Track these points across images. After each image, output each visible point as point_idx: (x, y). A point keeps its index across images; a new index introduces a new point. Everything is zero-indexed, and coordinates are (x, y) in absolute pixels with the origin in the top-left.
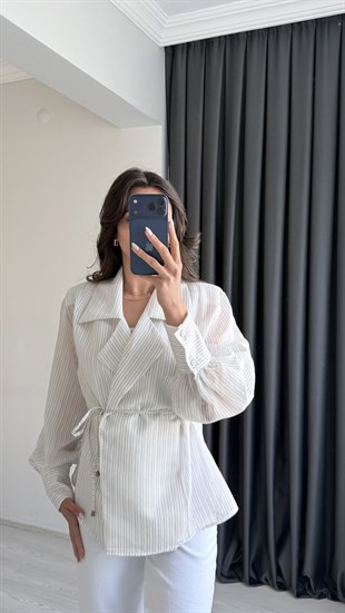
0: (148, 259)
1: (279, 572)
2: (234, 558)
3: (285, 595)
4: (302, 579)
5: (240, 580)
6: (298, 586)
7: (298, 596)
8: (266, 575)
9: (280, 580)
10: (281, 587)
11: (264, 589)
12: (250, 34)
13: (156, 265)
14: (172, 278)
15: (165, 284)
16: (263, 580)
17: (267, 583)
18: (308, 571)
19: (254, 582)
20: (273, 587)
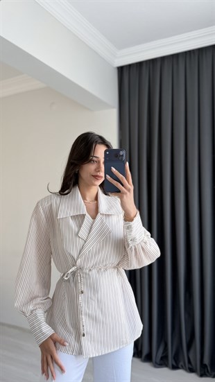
0: (115, 183)
1: (189, 362)
2: (163, 353)
3: (193, 376)
4: (203, 366)
5: (167, 366)
6: (201, 371)
7: (202, 376)
8: (181, 363)
9: (190, 367)
10: (191, 370)
11: (181, 372)
12: (163, 59)
13: (119, 186)
14: (128, 193)
15: (125, 196)
16: (180, 366)
17: (183, 368)
18: (207, 361)
19: (175, 367)
20: (186, 370)
